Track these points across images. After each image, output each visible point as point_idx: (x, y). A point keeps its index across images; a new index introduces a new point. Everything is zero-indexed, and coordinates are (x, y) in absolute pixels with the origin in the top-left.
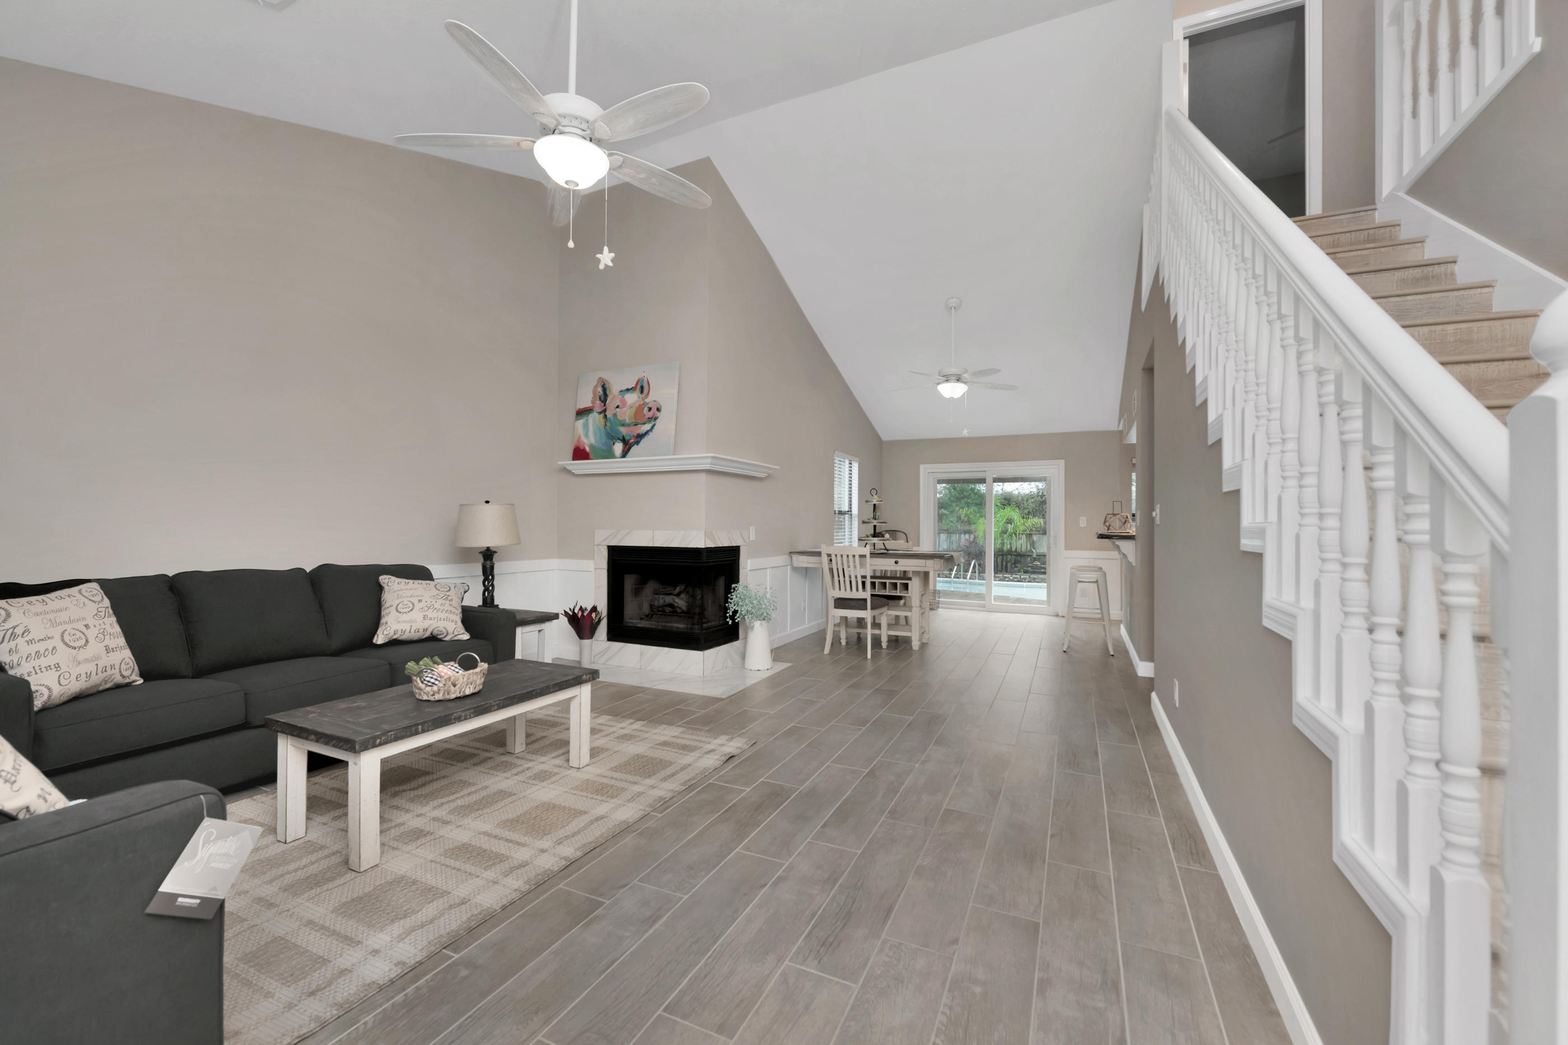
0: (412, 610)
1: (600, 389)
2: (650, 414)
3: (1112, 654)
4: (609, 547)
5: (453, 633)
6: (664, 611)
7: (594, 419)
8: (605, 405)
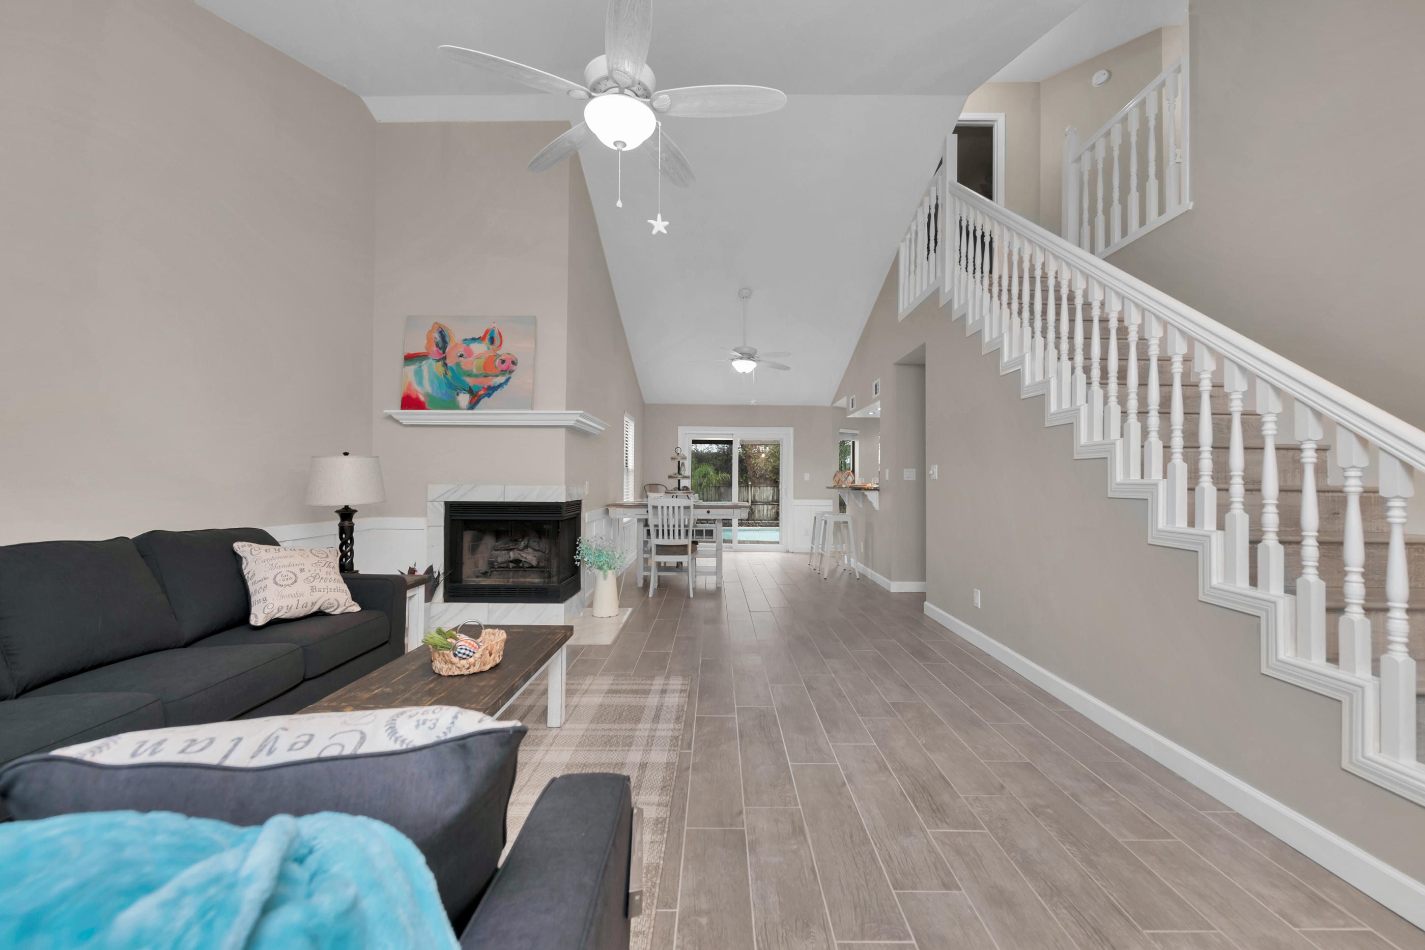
0: (295, 581)
1: (437, 335)
2: (504, 366)
3: (858, 577)
4: (446, 503)
5: (345, 605)
6: (508, 567)
7: (431, 367)
8: (444, 352)
